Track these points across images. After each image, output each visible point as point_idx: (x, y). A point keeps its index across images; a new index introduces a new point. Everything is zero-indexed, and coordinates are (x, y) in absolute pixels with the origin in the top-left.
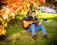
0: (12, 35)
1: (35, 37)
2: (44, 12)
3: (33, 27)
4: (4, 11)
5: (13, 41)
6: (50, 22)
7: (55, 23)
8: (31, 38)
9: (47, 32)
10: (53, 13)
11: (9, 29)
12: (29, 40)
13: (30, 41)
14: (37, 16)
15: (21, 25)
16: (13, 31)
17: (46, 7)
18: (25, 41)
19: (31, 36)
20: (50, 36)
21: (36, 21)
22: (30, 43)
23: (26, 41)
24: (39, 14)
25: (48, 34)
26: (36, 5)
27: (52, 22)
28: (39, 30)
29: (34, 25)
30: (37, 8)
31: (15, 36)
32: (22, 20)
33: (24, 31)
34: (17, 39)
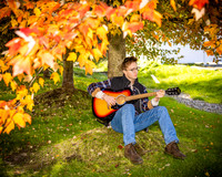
0: (56, 145)
2: (172, 62)
5: (58, 167)
6: (195, 99)
7: (211, 101)
8: (119, 153)
9: (180, 132)
10: (207, 66)
12: (112, 163)
13: (117, 166)
14: (149, 77)
16: (60, 132)
18: (98, 166)
19: (120, 147)
20: (188, 147)
22: (116, 171)
23: (102, 165)
24: (157, 69)
27: (200, 99)
32: (89, 89)
33: (98, 131)
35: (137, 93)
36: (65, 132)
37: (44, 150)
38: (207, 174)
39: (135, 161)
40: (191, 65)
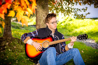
2: (82, 17)
21: (59, 41)
24: (71, 22)
32: (22, 38)
35: (57, 39)
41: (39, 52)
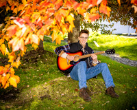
0: (33, 89)
1: (86, 93)
2: (109, 33)
3: (81, 69)
4: (15, 30)
5: (35, 103)
6: (123, 57)
7: (133, 59)
8: (76, 94)
9: (115, 80)
11: (26, 73)
12: (71, 101)
13: (75, 103)
14: (92, 43)
15: (53, 64)
16: (35, 79)
17: (112, 20)
18: (61, 103)
19: (76, 90)
20: (121, 90)
22: (74, 106)
23: (64, 102)
24: (97, 37)
25: (118, 85)
26: (90, 19)
27: (126, 58)
28: (95, 77)
29: (84, 63)
30: (93, 23)
31: (38, 90)
33: (61, 79)
34: (42, 98)
36: (38, 79)
37: (25, 91)
38: (134, 108)
39: (86, 99)
40: (120, 35)
41: (70, 65)
